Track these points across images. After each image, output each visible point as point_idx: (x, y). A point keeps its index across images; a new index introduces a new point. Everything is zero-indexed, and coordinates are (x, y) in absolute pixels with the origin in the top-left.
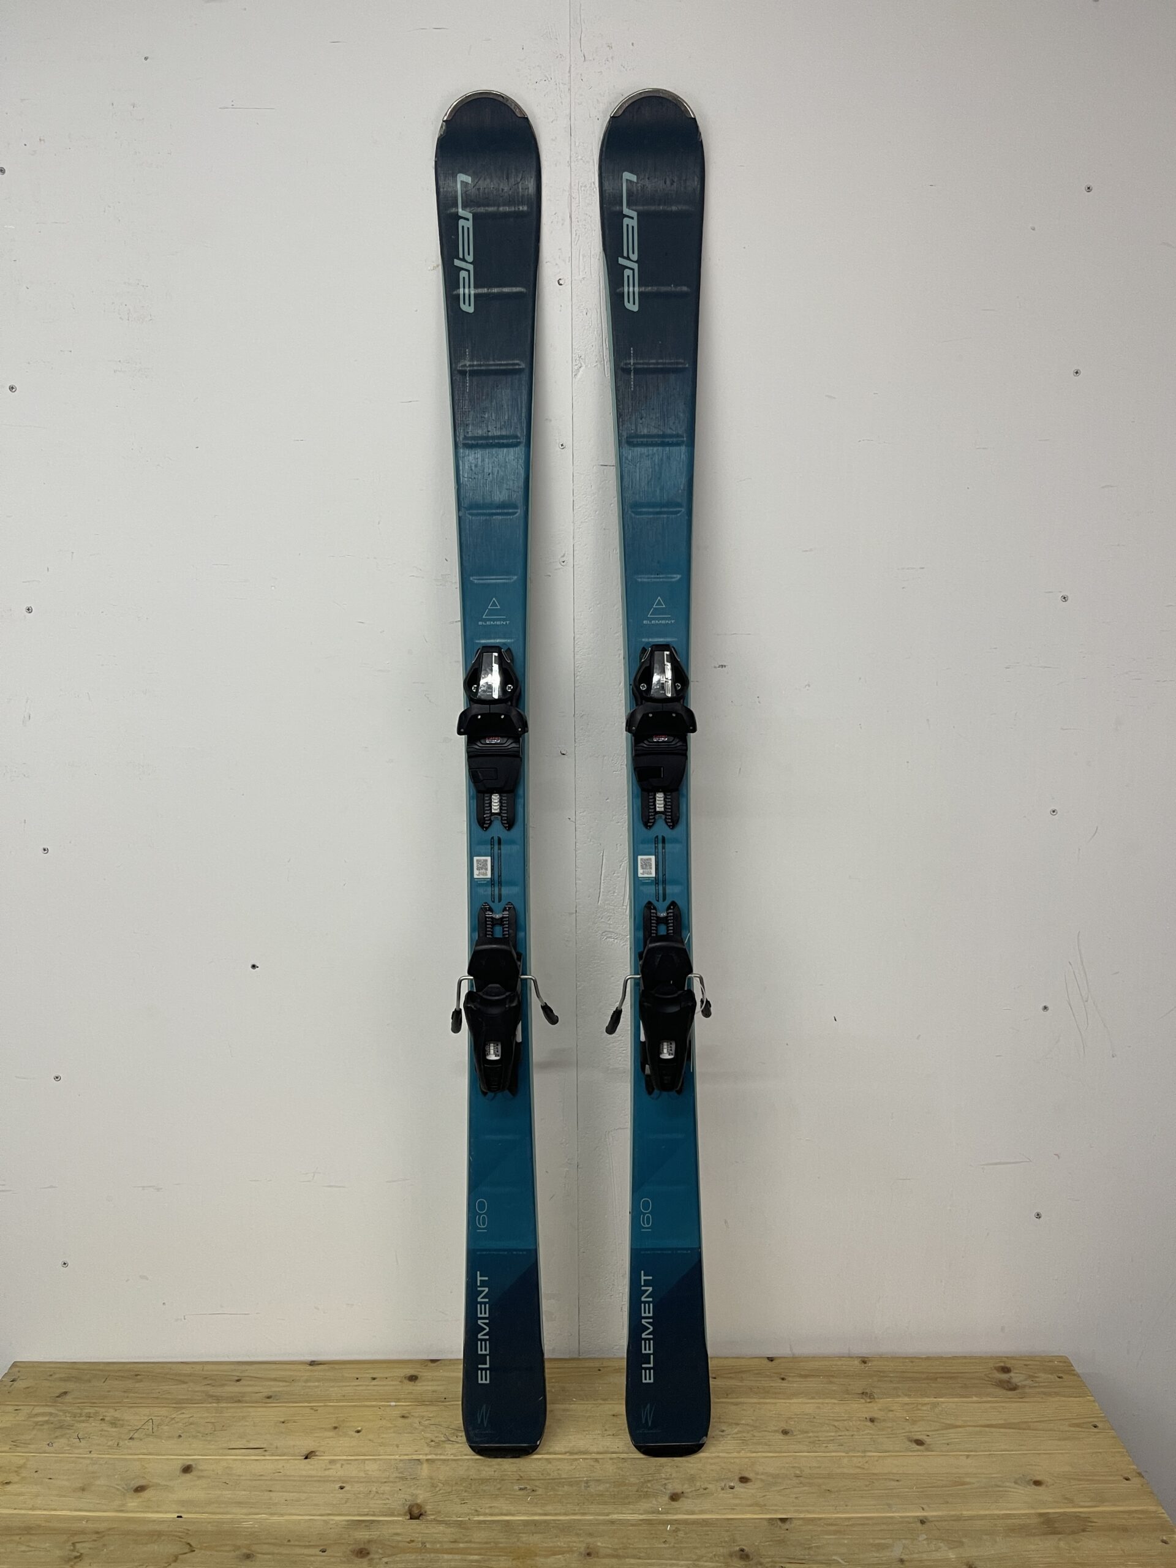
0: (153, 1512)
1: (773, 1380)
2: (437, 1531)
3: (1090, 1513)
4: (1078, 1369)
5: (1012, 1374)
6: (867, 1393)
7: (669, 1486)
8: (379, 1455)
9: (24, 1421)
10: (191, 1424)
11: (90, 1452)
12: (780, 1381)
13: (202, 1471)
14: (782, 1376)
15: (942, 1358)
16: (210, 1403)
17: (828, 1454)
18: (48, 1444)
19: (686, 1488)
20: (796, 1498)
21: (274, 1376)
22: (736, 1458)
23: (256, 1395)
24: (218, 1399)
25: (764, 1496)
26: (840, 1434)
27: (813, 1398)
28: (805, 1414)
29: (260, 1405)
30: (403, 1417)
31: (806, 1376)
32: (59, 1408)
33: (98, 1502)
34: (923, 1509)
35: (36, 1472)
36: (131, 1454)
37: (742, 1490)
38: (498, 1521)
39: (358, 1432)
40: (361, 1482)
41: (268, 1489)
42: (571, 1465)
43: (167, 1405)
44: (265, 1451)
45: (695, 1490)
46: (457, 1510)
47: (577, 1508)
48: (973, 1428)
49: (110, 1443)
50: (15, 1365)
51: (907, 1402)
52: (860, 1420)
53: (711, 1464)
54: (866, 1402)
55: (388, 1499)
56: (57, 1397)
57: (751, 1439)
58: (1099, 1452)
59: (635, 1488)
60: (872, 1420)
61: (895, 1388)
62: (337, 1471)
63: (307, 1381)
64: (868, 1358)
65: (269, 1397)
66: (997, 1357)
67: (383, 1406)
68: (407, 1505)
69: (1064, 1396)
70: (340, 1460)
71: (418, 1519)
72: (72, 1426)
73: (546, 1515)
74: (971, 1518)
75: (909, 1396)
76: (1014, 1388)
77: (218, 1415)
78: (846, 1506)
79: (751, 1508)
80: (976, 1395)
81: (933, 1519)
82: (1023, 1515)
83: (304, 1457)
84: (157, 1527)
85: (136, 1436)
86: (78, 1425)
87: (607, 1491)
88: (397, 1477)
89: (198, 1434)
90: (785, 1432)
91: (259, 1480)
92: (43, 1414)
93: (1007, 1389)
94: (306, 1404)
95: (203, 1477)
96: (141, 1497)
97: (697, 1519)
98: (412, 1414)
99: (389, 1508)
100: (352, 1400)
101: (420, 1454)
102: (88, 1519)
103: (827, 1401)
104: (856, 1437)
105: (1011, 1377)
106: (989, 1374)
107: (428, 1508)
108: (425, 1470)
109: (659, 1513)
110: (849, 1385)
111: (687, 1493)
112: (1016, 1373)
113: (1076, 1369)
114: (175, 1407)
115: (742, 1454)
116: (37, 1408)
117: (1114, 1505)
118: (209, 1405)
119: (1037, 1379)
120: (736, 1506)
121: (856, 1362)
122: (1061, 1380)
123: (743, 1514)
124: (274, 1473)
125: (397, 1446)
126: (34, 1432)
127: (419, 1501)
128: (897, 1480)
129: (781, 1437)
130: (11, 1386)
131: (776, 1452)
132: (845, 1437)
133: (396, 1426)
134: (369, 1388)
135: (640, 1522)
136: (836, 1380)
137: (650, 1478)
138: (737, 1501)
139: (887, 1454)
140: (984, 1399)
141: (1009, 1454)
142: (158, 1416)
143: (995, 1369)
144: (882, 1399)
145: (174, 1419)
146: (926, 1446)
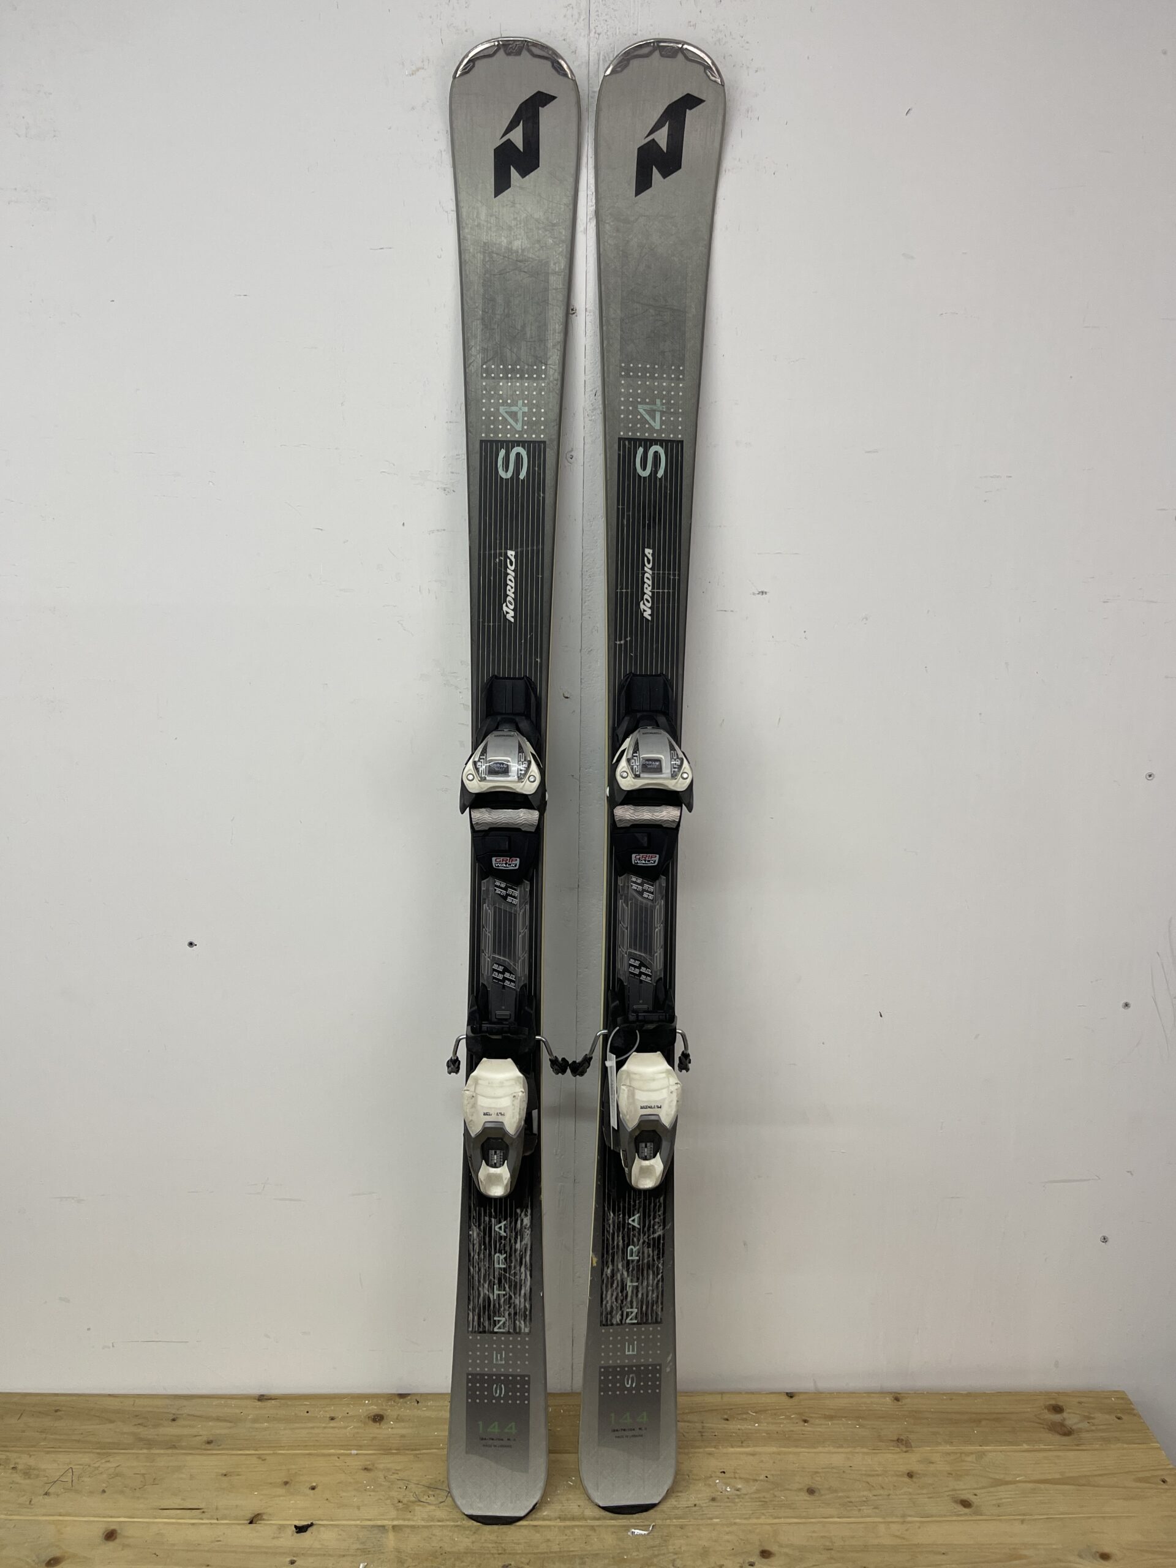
1: (794, 1423)
5: (1065, 1415)
6: (902, 1440)
7: (678, 1563)
8: (338, 1520)
10: (117, 1475)
12: (802, 1423)
13: (128, 1537)
14: (806, 1418)
15: (984, 1394)
16: (141, 1449)
17: (862, 1520)
21: (214, 1415)
22: (755, 1524)
23: (194, 1439)
24: (150, 1443)
26: (875, 1493)
27: (841, 1446)
28: (833, 1468)
29: (199, 1452)
30: (365, 1469)
31: (831, 1418)
36: (44, 1515)
39: (313, 1488)
40: (316, 1555)
43: (90, 1450)
44: (203, 1512)
48: (1024, 1485)
49: (21, 1500)
51: (950, 1451)
52: (897, 1476)
53: (727, 1533)
54: (902, 1452)
57: (771, 1501)
58: (1172, 1516)
60: (910, 1475)
61: (935, 1434)
62: (286, 1541)
63: (254, 1421)
64: (899, 1394)
65: (209, 1442)
66: (1047, 1394)
67: (342, 1454)
69: (1127, 1444)
70: (291, 1525)
75: (951, 1443)
76: (1068, 1433)
80: (1026, 1442)
83: (249, 1522)
85: (50, 1491)
88: (358, 1549)
89: (125, 1488)
90: (811, 1491)
91: (195, 1551)
93: (1060, 1434)
94: (253, 1452)
95: (128, 1546)
98: (376, 1465)
100: (307, 1447)
101: (385, 1520)
103: (858, 1450)
104: (892, 1497)
105: (1064, 1419)
106: (1039, 1414)
108: (391, 1541)
110: (881, 1429)
112: (1069, 1413)
113: (1137, 1408)
114: (98, 1453)
115: (763, 1520)
118: (141, 1452)
119: (1092, 1421)
121: (888, 1399)
122: (1119, 1421)
124: (212, 1542)
125: (358, 1508)
128: (944, 1554)
129: (806, 1497)
131: (801, 1517)
132: (880, 1498)
133: (357, 1482)
134: (326, 1430)
136: (866, 1422)
137: (656, 1553)
139: (930, 1519)
140: (1037, 1447)
141: (1070, 1518)
142: (80, 1465)
143: (1045, 1408)
144: (920, 1447)
145: (97, 1468)
146: (973, 1508)
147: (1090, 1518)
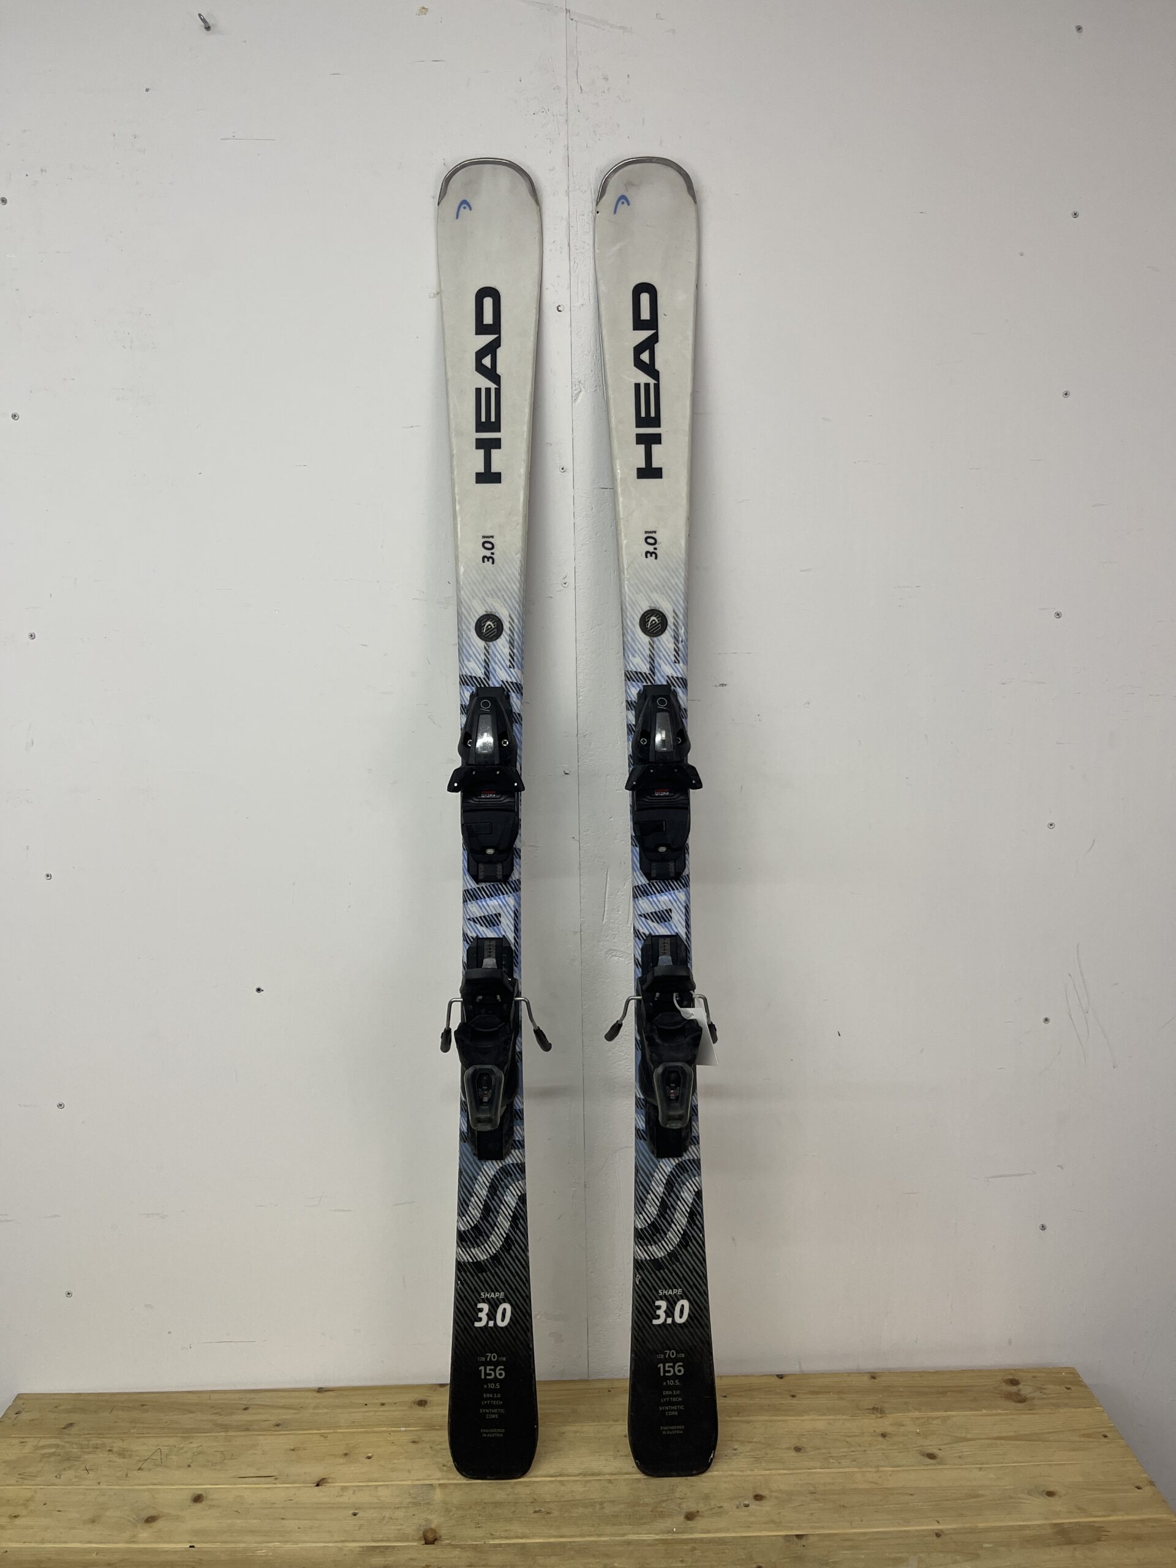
0: (165, 1542)
1: (783, 1398)
2: (452, 1556)
3: (1102, 1522)
4: (1086, 1380)
5: (1020, 1386)
6: (877, 1408)
7: (684, 1506)
8: (392, 1481)
9: (31, 1453)
10: (200, 1453)
11: (99, 1483)
12: (791, 1398)
13: (212, 1499)
14: (794, 1394)
15: (951, 1372)
16: (220, 1432)
17: (841, 1470)
18: (56, 1477)
19: (701, 1507)
20: (812, 1514)
21: (281, 1405)
22: (749, 1476)
23: (265, 1423)
24: (226, 1428)
25: (779, 1513)
26: (853, 1449)
27: (824, 1414)
28: (816, 1431)
29: (269, 1433)
30: (414, 1442)
31: (816, 1393)
32: (66, 1440)
33: (109, 1533)
34: (938, 1522)
35: (45, 1504)
36: (139, 1485)
37: (758, 1508)
38: (514, 1544)
39: (369, 1458)
40: (375, 1508)
41: (283, 1517)
42: (585, 1487)
43: (174, 1435)
44: (276, 1479)
45: (710, 1509)
46: (471, 1534)
47: (593, 1529)
48: (983, 1441)
49: (119, 1474)
50: (19, 1397)
51: (919, 1416)
52: (872, 1436)
53: (726, 1482)
54: (877, 1417)
55: (402, 1525)
56: (63, 1428)
57: (763, 1457)
58: (1111, 1462)
59: (650, 1509)
60: (884, 1435)
61: (906, 1403)
62: (348, 1498)
63: (315, 1408)
64: (875, 1373)
65: (278, 1425)
66: (1005, 1370)
67: (393, 1431)
68: (421, 1530)
69: (1075, 1408)
70: (352, 1486)
71: (433, 1544)
72: (79, 1458)
73: (562, 1537)
74: (986, 1530)
75: (920, 1410)
76: (1023, 1400)
77: (226, 1444)
78: (862, 1521)
79: (767, 1525)
80: (985, 1408)
81: (948, 1532)
82: (1039, 1526)
83: (315, 1485)
84: (171, 1558)
85: (145, 1466)
86: (86, 1457)
87: (622, 1512)
88: (410, 1502)
89: (208, 1463)
90: (798, 1449)
91: (271, 1508)
92: (50, 1446)
93: (1016, 1402)
94: (316, 1432)
95: (214, 1506)
96: (151, 1527)
97: (714, 1538)
98: (424, 1439)
99: (404, 1533)
100: (362, 1426)
101: (433, 1479)
102: (98, 1551)
103: (838, 1417)
104: (868, 1452)
105: (1019, 1389)
106: (998, 1386)
107: (443, 1532)
108: (438, 1495)
109: (675, 1533)
110: (860, 1401)
111: (703, 1512)
112: (1024, 1385)
113: (1084, 1380)
114: (182, 1437)
115: (756, 1472)
116: (42, 1440)
117: (1128, 1514)
118: (219, 1434)
119: (1044, 1391)
120: (752, 1524)
121: (866, 1378)
122: (1069, 1391)
123: (760, 1531)
124: (285, 1501)
125: (409, 1472)
126: (42, 1464)
127: (433, 1526)
128: (911, 1495)
129: (793, 1453)
130: (16, 1419)
131: (789, 1469)
132: (857, 1453)
133: (407, 1452)
134: (377, 1414)
135: (657, 1542)
136: (844, 1396)
137: (665, 1498)
138: (753, 1519)
139: (900, 1468)
140: (994, 1412)
141: (1021, 1466)
142: (166, 1446)
143: (1004, 1381)
144: (892, 1413)
145: (182, 1448)
146: (937, 1460)
147: (1039, 1465)
